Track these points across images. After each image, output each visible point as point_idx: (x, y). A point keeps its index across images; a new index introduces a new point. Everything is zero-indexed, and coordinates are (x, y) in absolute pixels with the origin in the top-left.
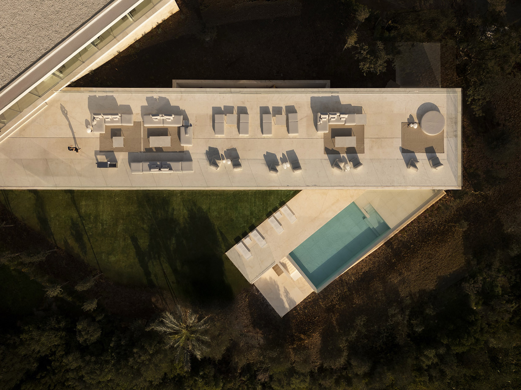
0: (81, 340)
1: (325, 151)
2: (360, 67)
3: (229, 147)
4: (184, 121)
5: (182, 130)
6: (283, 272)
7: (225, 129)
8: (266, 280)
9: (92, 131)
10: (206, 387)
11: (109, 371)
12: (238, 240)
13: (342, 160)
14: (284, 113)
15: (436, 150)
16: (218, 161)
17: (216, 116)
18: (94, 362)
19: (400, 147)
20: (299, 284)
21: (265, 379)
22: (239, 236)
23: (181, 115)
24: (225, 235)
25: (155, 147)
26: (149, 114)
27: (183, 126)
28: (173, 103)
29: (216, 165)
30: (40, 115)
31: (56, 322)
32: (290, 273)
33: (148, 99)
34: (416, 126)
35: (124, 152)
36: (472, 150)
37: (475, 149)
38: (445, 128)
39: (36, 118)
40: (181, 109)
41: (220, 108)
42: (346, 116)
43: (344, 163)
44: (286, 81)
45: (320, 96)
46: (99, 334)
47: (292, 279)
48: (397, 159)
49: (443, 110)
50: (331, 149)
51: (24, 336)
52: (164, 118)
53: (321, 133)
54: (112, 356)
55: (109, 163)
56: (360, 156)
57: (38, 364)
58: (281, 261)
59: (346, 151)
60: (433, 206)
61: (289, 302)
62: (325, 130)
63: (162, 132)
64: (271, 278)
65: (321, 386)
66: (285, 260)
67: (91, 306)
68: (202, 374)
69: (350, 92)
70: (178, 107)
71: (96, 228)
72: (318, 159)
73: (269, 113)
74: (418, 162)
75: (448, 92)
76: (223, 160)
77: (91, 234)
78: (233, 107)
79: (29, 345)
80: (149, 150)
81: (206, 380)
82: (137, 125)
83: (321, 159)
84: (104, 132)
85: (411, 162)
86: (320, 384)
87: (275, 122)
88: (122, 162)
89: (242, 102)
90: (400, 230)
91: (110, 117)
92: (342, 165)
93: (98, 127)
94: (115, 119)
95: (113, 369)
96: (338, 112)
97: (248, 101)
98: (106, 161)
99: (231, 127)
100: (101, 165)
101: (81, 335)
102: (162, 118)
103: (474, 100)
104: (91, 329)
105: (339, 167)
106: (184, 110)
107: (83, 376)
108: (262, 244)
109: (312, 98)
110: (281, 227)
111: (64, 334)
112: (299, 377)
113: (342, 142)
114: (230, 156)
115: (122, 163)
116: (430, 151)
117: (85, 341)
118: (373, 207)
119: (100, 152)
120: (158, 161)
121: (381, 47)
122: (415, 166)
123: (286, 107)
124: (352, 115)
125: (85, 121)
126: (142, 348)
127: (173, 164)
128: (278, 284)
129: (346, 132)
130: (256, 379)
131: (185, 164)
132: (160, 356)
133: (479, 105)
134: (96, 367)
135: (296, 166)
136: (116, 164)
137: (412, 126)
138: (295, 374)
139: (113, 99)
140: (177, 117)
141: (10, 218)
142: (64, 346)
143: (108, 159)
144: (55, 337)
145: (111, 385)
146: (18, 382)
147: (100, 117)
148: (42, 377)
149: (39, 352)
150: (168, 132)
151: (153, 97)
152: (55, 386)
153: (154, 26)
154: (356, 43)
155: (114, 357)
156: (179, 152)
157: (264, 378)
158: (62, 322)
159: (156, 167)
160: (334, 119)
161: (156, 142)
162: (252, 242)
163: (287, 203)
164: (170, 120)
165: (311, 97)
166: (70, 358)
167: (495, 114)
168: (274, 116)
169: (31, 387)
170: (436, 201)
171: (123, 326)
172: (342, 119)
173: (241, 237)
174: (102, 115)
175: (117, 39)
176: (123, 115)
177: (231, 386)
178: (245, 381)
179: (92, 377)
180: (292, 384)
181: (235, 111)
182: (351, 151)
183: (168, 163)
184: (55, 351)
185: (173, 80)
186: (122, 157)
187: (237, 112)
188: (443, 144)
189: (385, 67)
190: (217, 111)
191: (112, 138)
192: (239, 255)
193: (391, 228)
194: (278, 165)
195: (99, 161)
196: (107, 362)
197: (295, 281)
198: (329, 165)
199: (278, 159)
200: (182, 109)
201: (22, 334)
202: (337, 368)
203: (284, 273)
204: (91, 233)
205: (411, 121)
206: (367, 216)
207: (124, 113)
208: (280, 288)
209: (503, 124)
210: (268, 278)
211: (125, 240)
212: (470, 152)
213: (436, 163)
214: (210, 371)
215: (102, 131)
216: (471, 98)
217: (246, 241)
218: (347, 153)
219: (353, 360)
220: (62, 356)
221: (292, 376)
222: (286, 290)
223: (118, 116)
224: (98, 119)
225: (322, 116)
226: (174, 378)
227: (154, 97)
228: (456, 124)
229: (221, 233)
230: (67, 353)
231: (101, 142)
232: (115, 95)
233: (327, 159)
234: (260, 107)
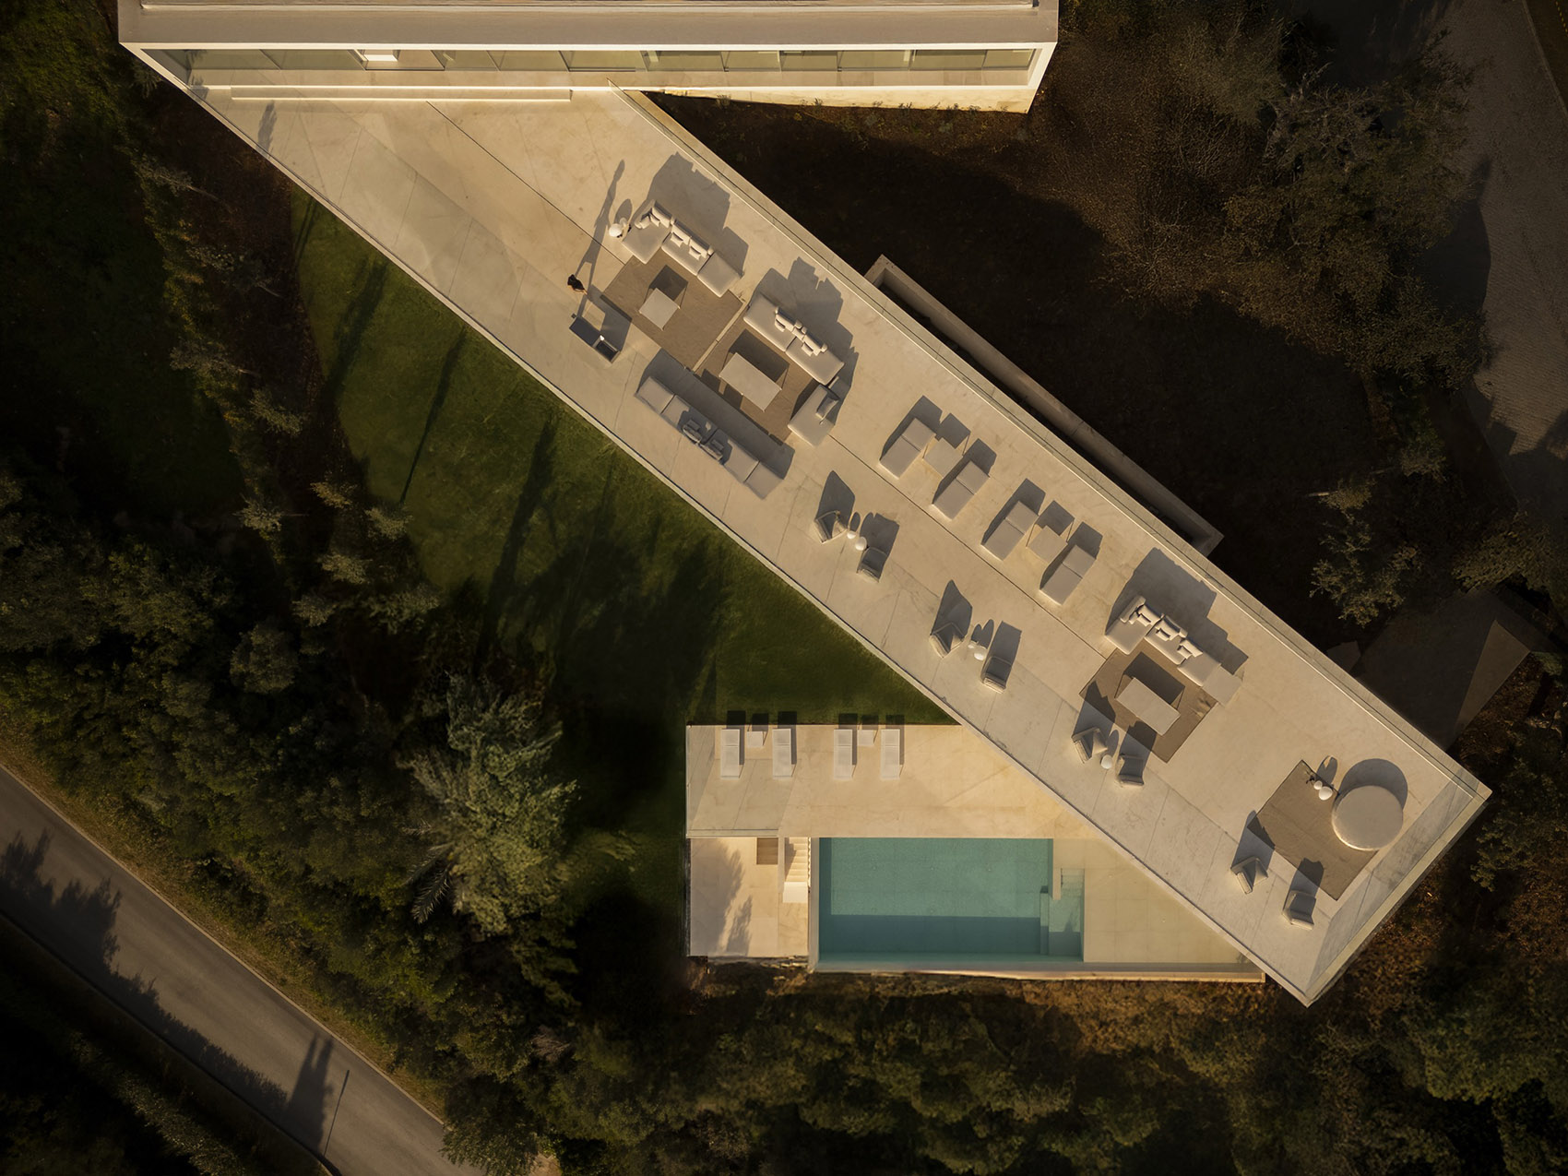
0: (237, 667)
1: (1085, 691)
2: (1315, 569)
3: (887, 511)
4: (837, 378)
5: (819, 395)
6: (777, 863)
7: (910, 467)
8: (723, 850)
9: (621, 235)
10: (417, 973)
11: (244, 780)
12: (735, 719)
13: (1109, 741)
14: (1067, 534)
15: (1324, 881)
16: (837, 524)
17: (916, 422)
18: (228, 735)
19: (1254, 812)
20: (787, 915)
21: (548, 1054)
22: (744, 712)
23: (841, 359)
24: (717, 687)
25: (728, 384)
26: (775, 302)
27: (827, 386)
28: (844, 319)
29: (827, 529)
30: (535, 109)
31: (212, 583)
32: (788, 876)
33: (799, 265)
34: (1325, 795)
35: (652, 338)
36: (1399, 935)
37: (1409, 938)
38: (1384, 851)
39: (524, 108)
40: (851, 346)
41: (939, 412)
42: (1196, 653)
43: (1106, 749)
44: (1126, 459)
45: (1176, 563)
46: (283, 685)
47: (781, 893)
48: (1226, 833)
49: (1414, 809)
50: (1103, 696)
51: (117, 560)
52: (800, 337)
53: (1110, 643)
54: (274, 754)
55: (602, 338)
56: (1153, 760)
57: (99, 642)
58: (790, 838)
59: (1133, 725)
60: (1214, 985)
61: (733, 937)
62: (1126, 645)
63: (770, 364)
64: (737, 855)
65: (654, 1162)
66: (802, 842)
67: (313, 613)
68: (430, 940)
69: (1246, 606)
70: (848, 337)
71: (453, 445)
72: (1059, 696)
73: (1034, 508)
74: (1266, 875)
75: (1458, 778)
76: (851, 529)
77: (431, 450)
78: (967, 433)
79: (117, 587)
80: (710, 380)
81: (426, 960)
82: (731, 302)
83: (1063, 700)
84: (645, 260)
85: (1250, 864)
86: (653, 1157)
87: (1031, 540)
88: (632, 360)
89: (997, 436)
90: (1100, 978)
91: (686, 239)
92: (1098, 750)
93: (643, 240)
94: (691, 252)
95: (254, 782)
96: (1185, 629)
97: (1010, 446)
98: (599, 328)
99: (929, 472)
100: (581, 327)
101: (244, 658)
102: (796, 333)
103: (1496, 842)
104: (276, 661)
105: (1088, 750)
106: (857, 354)
107: (176, 747)
108: (781, 770)
109: (1155, 553)
110: (851, 767)
111: (208, 623)
112: (632, 1114)
113: (1138, 701)
114: (873, 534)
115: (629, 359)
116: (1311, 873)
117: (243, 676)
118: (1083, 884)
119: (603, 297)
120: (712, 420)
121: (1397, 565)
122: (1250, 880)
123: (1083, 525)
124: (1208, 659)
125: (625, 202)
126: (353, 788)
127: (737, 453)
128: (742, 882)
129: (1165, 685)
130: (531, 1038)
131: (764, 474)
132: (376, 838)
133: (1499, 861)
134: (223, 751)
135: (998, 671)
136: (616, 352)
137: (1317, 787)
138: (627, 1101)
139: (724, 201)
140: (831, 358)
141: (283, 272)
142: (188, 648)
143: (606, 328)
144: (184, 616)
145: (220, 809)
146: (30, 649)
147: (665, 222)
148: (87, 678)
149: (126, 619)
150: (784, 374)
151: (814, 269)
152: (98, 716)
153: (943, 106)
154: (1351, 510)
155: (278, 760)
156: (772, 437)
157: (548, 1051)
158: (223, 596)
159: (698, 431)
160: (1165, 639)
161: (738, 374)
162: (762, 748)
163: (906, 726)
164: (809, 353)
165: (1154, 549)
166: (184, 690)
167: (1514, 900)
168: (1042, 523)
169: (49, 679)
170: (1229, 980)
171: (340, 702)
172: (1181, 652)
173: (748, 718)
174: (672, 223)
175: (839, 77)
176: (716, 258)
177: (467, 1013)
178: (503, 1025)
179: (198, 765)
180: (606, 1115)
181: (964, 446)
182: (1143, 735)
183: (729, 442)
184: (157, 645)
185: (882, 256)
186: (639, 348)
187: (968, 451)
188: (1352, 881)
189: (1370, 617)
190: (924, 414)
191: (653, 286)
192: (712, 753)
193: (1086, 960)
194: (961, 638)
195: (583, 316)
196: (255, 758)
197: (784, 901)
198: (1072, 726)
199: (971, 623)
200: (853, 348)
201: (119, 554)
202: (719, 1151)
203: (776, 866)
204: (435, 448)
205: (1324, 776)
206: (1057, 892)
207: (723, 256)
208: (739, 894)
209: (1512, 934)
210: (731, 851)
211: (494, 522)
212: (1391, 934)
213: (1301, 908)
214: (450, 947)
215: (643, 253)
216: (1493, 834)
217: (754, 736)
218: (1130, 731)
219: (769, 1165)
220: (164, 668)
221: (620, 1100)
222: (751, 906)
223: (704, 253)
224: (657, 223)
225: (1144, 611)
226: (359, 900)
227: (816, 273)
228: (1416, 861)
229: (712, 676)
230: (184, 670)
231: (619, 277)
232: (735, 197)
233: (1077, 712)
234: (1027, 481)
